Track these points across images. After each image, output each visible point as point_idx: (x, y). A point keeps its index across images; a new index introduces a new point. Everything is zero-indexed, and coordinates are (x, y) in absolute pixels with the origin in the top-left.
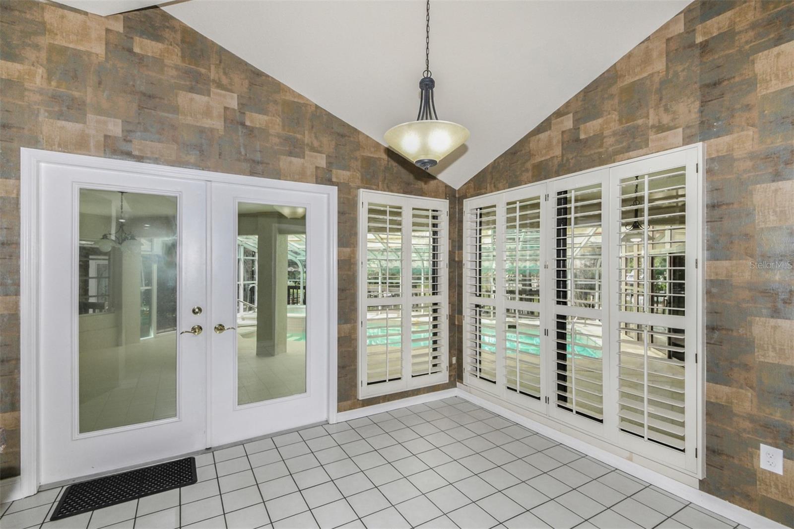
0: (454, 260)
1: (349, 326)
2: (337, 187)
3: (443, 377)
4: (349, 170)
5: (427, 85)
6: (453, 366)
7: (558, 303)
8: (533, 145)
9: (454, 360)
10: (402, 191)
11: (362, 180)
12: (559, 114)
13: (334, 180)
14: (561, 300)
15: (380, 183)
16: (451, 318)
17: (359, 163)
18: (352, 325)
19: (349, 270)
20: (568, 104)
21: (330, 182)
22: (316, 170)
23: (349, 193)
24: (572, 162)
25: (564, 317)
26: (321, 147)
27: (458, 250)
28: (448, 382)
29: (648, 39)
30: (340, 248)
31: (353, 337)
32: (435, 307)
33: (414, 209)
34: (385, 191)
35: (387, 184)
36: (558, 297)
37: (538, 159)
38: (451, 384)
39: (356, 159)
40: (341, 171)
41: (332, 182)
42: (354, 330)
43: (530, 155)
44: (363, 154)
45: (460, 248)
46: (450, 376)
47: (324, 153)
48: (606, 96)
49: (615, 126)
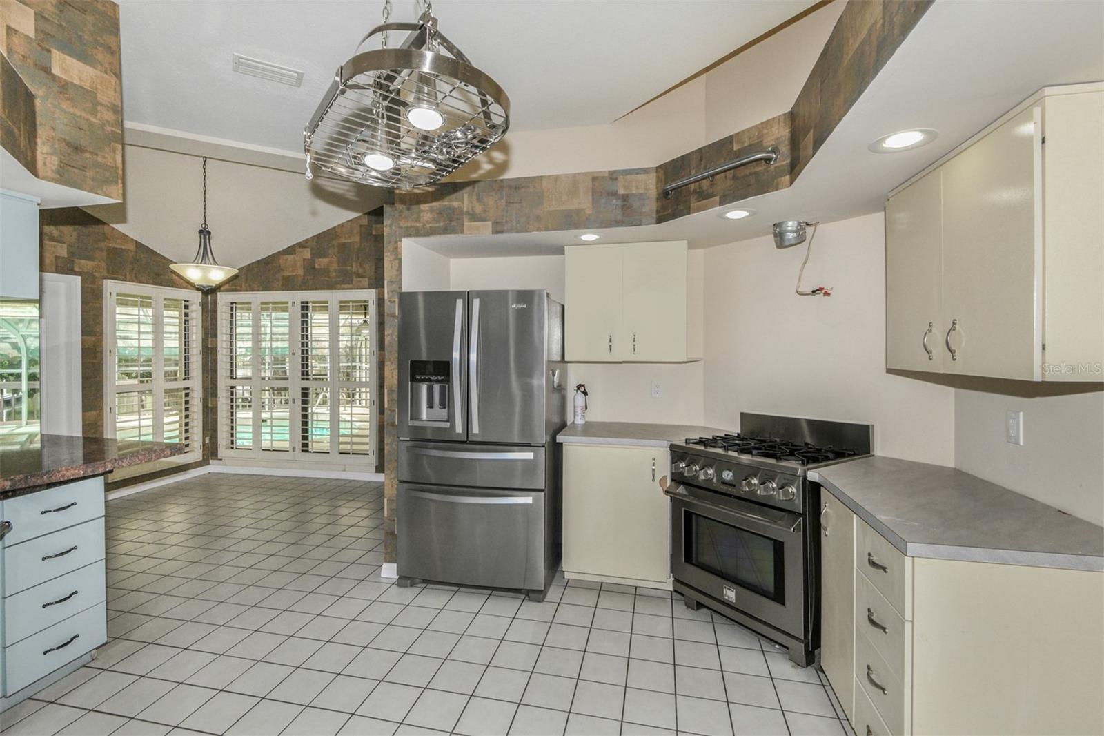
0: (207, 347)
1: (94, 413)
2: (80, 277)
3: (195, 455)
4: (94, 261)
5: (205, 233)
6: (207, 446)
7: (303, 379)
8: (282, 261)
9: (207, 440)
10: (151, 282)
11: (108, 270)
12: (301, 245)
13: (76, 269)
14: (305, 377)
15: (128, 274)
16: (205, 401)
17: (105, 254)
18: (98, 412)
19: (95, 357)
20: (307, 241)
21: (71, 271)
22: (56, 260)
23: (93, 283)
24: (311, 283)
25: (307, 389)
26: (61, 236)
27: (211, 337)
28: (201, 459)
29: (351, 220)
30: (85, 337)
31: (99, 423)
32: (187, 391)
33: (165, 299)
34: (133, 282)
35: (136, 274)
36: (303, 374)
37: (287, 274)
38: (204, 462)
39: (101, 250)
40: (84, 261)
41: (75, 271)
42: (100, 417)
43: (280, 269)
44: (108, 245)
45: (215, 335)
46: (203, 455)
47: (64, 243)
48: (330, 245)
49: (335, 266)
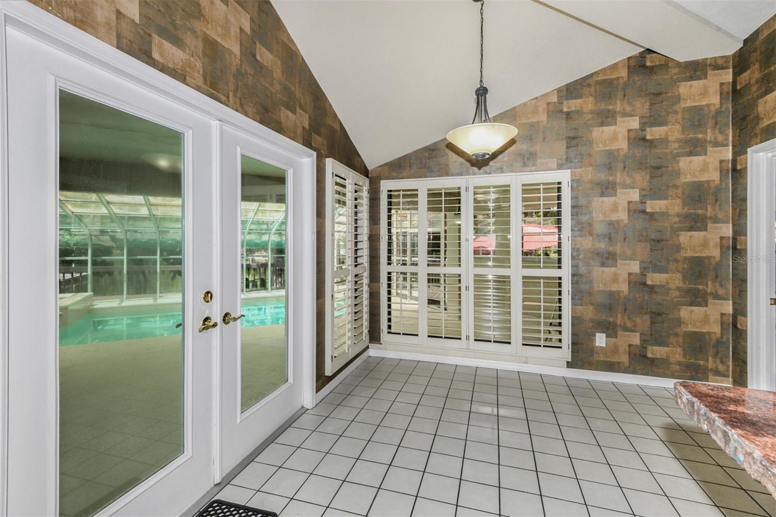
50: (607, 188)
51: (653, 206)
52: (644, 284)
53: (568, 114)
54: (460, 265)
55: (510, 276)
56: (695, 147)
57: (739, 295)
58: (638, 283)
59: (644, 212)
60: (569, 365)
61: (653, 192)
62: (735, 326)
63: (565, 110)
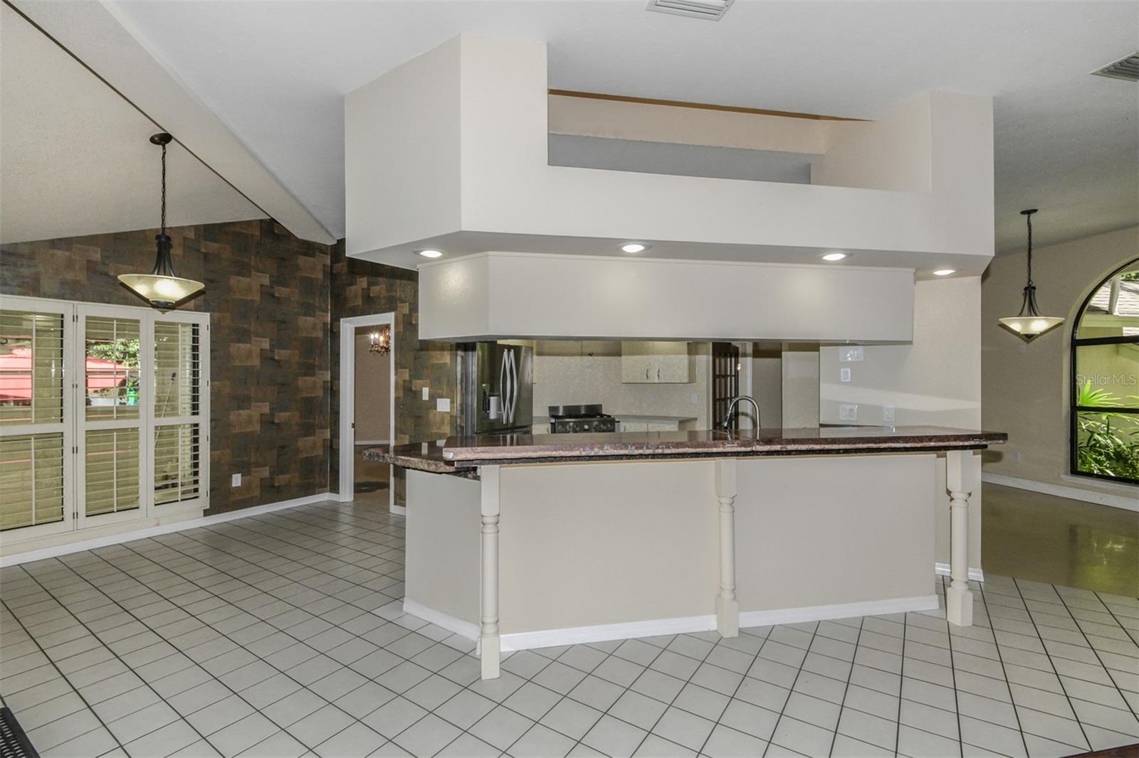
50: (243, 336)
51: (280, 354)
52: (273, 423)
53: (206, 255)
54: (62, 421)
55: (138, 428)
56: (309, 310)
57: (335, 424)
58: (267, 422)
59: (273, 359)
60: (207, 513)
61: (277, 344)
62: (331, 447)
63: (203, 250)
